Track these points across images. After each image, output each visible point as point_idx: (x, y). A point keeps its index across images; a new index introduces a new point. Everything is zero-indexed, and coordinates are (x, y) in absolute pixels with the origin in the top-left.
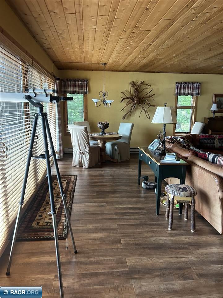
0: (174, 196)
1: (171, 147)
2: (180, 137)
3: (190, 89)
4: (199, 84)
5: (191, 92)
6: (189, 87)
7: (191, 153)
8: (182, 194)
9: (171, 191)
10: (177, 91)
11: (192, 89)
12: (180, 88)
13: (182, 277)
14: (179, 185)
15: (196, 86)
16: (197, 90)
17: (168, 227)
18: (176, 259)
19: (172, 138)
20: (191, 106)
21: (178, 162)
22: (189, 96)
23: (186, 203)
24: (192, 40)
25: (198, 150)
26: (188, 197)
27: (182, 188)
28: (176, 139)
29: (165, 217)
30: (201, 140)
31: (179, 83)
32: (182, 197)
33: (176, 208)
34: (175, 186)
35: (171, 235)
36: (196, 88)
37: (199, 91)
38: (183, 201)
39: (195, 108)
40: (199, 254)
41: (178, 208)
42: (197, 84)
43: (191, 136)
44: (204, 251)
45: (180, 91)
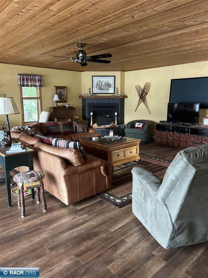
0: (23, 184)
1: (18, 137)
2: (27, 126)
3: (33, 81)
4: (41, 76)
5: (34, 83)
6: (31, 79)
7: (36, 141)
8: (30, 180)
9: (19, 180)
10: (21, 82)
11: (35, 81)
12: (23, 80)
13: (36, 257)
14: (27, 172)
15: (38, 78)
16: (39, 82)
17: (21, 215)
18: (29, 243)
19: (20, 128)
20: (36, 96)
21: (24, 151)
22: (33, 88)
23: (36, 187)
24: (22, 34)
25: (43, 137)
26: (36, 181)
27: (30, 175)
28: (24, 129)
29: (18, 207)
30: (48, 127)
31: (20, 74)
32: (30, 183)
33: (29, 194)
34: (23, 174)
35: (25, 222)
36: (38, 80)
37: (41, 83)
38: (32, 186)
39: (40, 98)
40: (51, 229)
41: (31, 194)
42: (38, 77)
43: (38, 124)
44: (55, 225)
45: (23, 82)
